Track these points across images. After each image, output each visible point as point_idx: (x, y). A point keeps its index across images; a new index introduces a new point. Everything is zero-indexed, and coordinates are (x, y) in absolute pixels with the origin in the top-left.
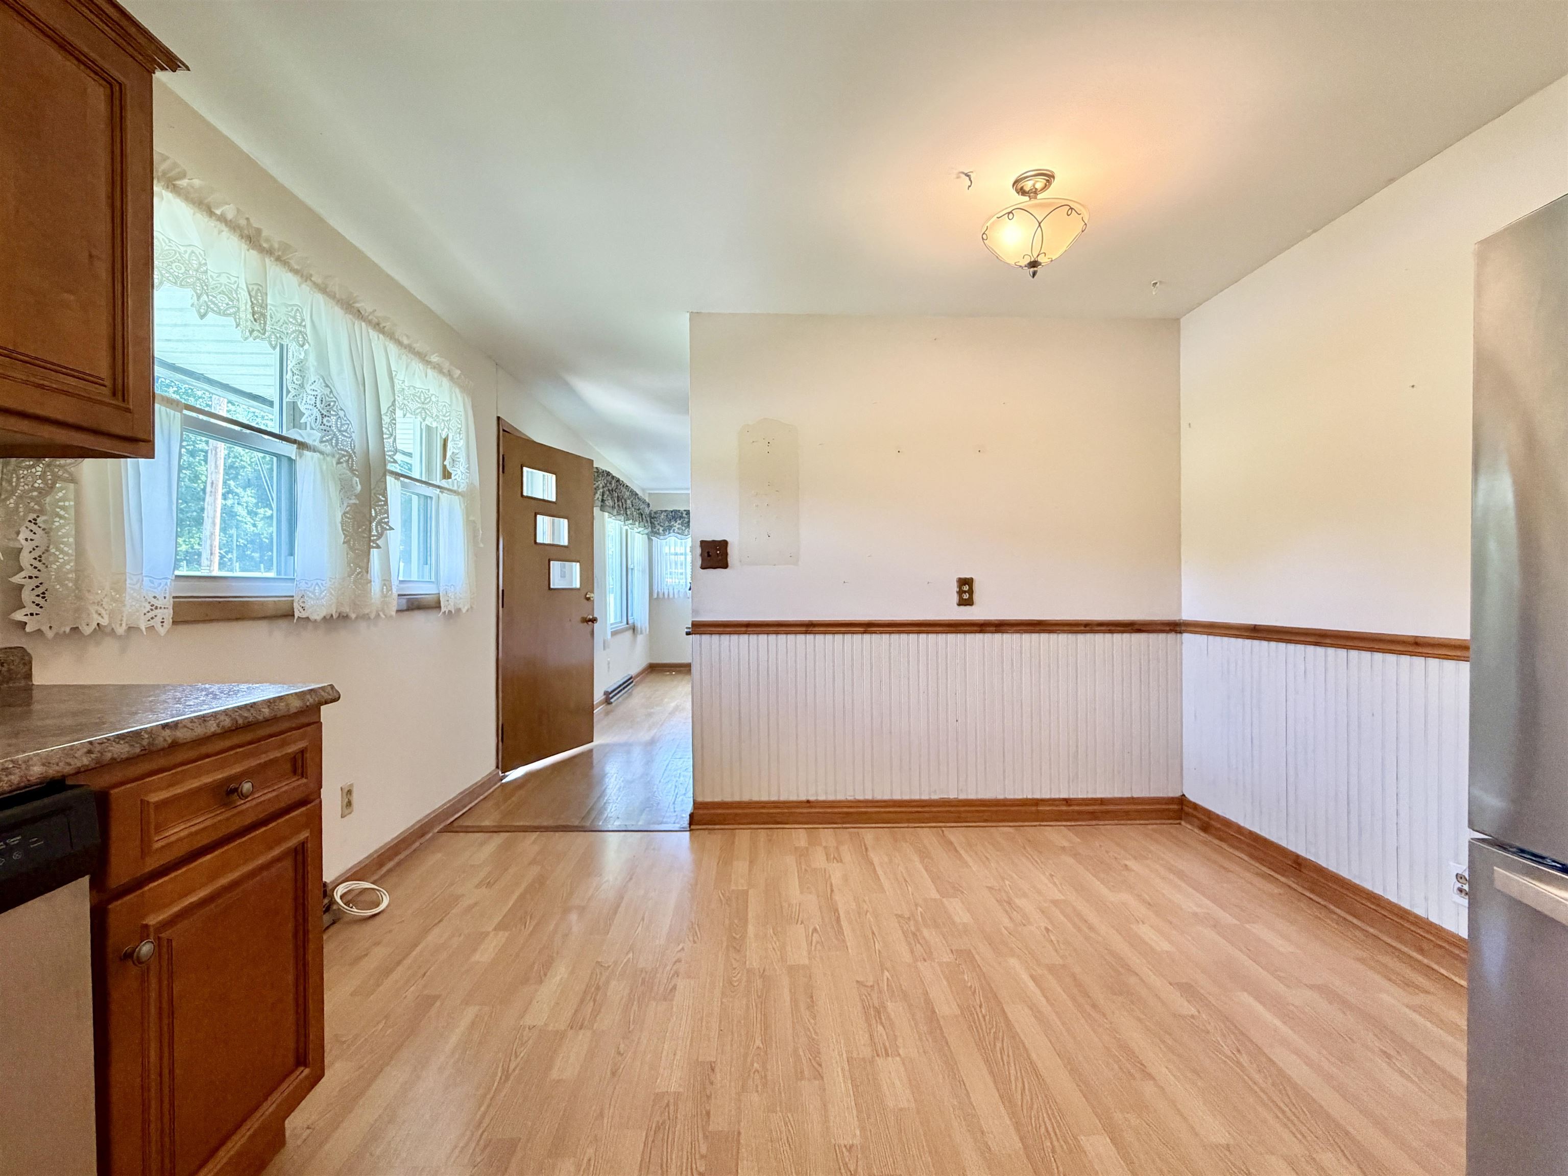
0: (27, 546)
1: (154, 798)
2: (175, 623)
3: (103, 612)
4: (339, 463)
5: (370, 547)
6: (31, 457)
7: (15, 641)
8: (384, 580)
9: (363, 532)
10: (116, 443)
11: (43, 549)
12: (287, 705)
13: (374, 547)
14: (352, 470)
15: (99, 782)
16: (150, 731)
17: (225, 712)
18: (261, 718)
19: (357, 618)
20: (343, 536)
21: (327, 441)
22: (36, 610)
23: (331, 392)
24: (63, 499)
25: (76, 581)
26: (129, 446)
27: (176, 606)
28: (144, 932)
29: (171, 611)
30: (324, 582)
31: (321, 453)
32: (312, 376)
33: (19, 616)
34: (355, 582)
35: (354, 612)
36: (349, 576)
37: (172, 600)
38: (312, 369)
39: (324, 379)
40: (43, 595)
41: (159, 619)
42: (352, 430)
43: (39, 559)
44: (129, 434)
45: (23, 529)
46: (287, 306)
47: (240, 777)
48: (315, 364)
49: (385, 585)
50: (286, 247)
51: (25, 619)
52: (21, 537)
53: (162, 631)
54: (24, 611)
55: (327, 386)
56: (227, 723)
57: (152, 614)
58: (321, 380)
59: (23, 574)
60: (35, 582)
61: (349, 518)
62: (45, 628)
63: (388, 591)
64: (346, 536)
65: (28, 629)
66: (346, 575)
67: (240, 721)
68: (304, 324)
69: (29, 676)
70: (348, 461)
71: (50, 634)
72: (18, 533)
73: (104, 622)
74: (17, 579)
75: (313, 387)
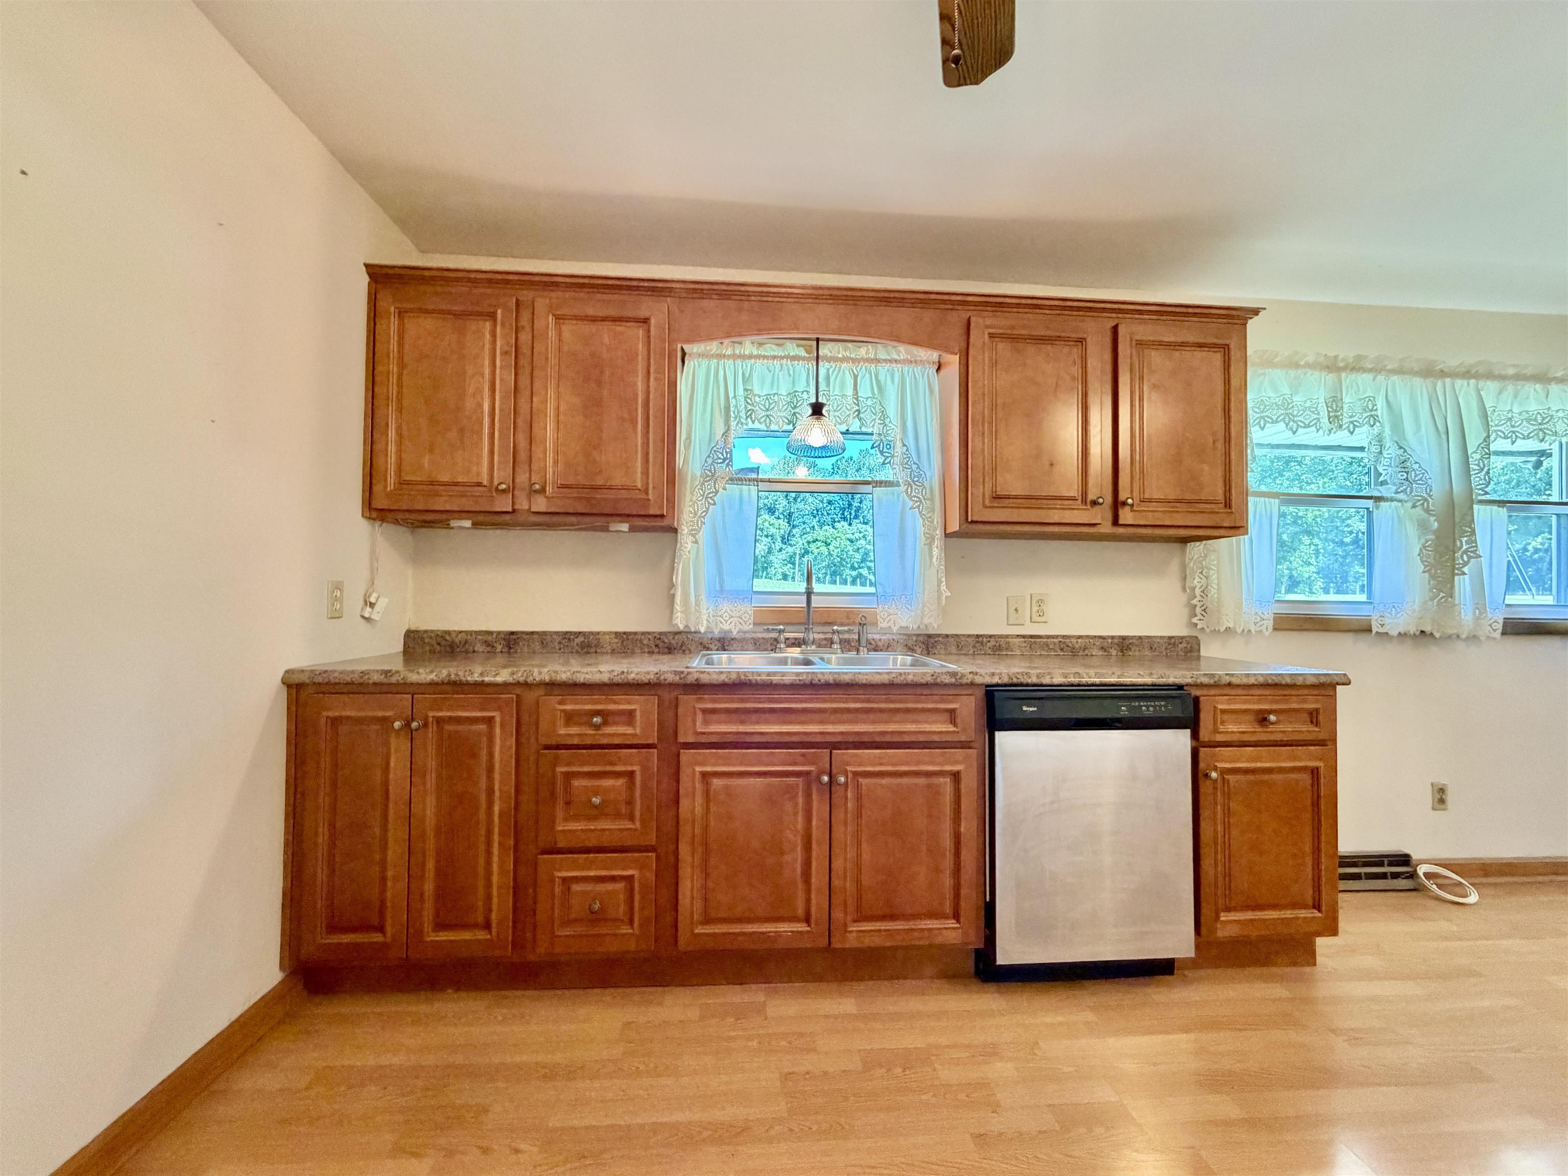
0: (1199, 585)
1: (1220, 707)
2: (1275, 629)
3: (1230, 620)
4: (1414, 506)
5: (1454, 575)
6: (1198, 541)
7: (1194, 633)
8: (1477, 604)
9: (1447, 561)
10: (1228, 530)
11: (1205, 586)
12: (1305, 679)
13: (1458, 574)
14: (1427, 511)
15: (1195, 692)
16: (1220, 676)
17: (1262, 675)
18: (1284, 682)
19: (1441, 637)
20: (1423, 567)
21: (1402, 491)
22: (1202, 618)
23: (1405, 451)
24: (1213, 561)
25: (1217, 602)
26: (1232, 532)
27: (1275, 620)
28: (1215, 769)
29: (1272, 622)
30: (1400, 605)
31: (1400, 501)
32: (1388, 443)
33: (1195, 620)
34: (1439, 603)
35: (1438, 632)
36: (1432, 599)
37: (1272, 615)
38: (1388, 437)
39: (1397, 443)
40: (1204, 610)
41: (1265, 627)
42: (1428, 477)
43: (1203, 592)
44: (1233, 525)
45: (1196, 577)
46: (1360, 400)
47: (1270, 712)
48: (1390, 433)
49: (1477, 608)
50: (1359, 358)
51: (1198, 622)
52: (1195, 582)
53: (1267, 634)
54: (1196, 618)
55: (1401, 448)
56: (1261, 680)
57: (1261, 623)
58: (1395, 445)
59: (1196, 599)
60: (1202, 603)
61: (1430, 551)
62: (1205, 627)
63: (1481, 613)
64: (1426, 566)
65: (1198, 627)
66: (1427, 599)
67: (1270, 681)
68: (1375, 408)
69: (1199, 651)
70: (1423, 504)
71: (1208, 630)
72: (1194, 579)
73: (1231, 625)
74: (1194, 602)
75: (1388, 452)
